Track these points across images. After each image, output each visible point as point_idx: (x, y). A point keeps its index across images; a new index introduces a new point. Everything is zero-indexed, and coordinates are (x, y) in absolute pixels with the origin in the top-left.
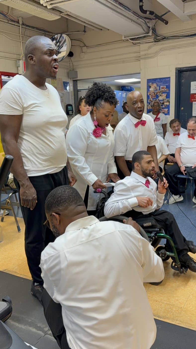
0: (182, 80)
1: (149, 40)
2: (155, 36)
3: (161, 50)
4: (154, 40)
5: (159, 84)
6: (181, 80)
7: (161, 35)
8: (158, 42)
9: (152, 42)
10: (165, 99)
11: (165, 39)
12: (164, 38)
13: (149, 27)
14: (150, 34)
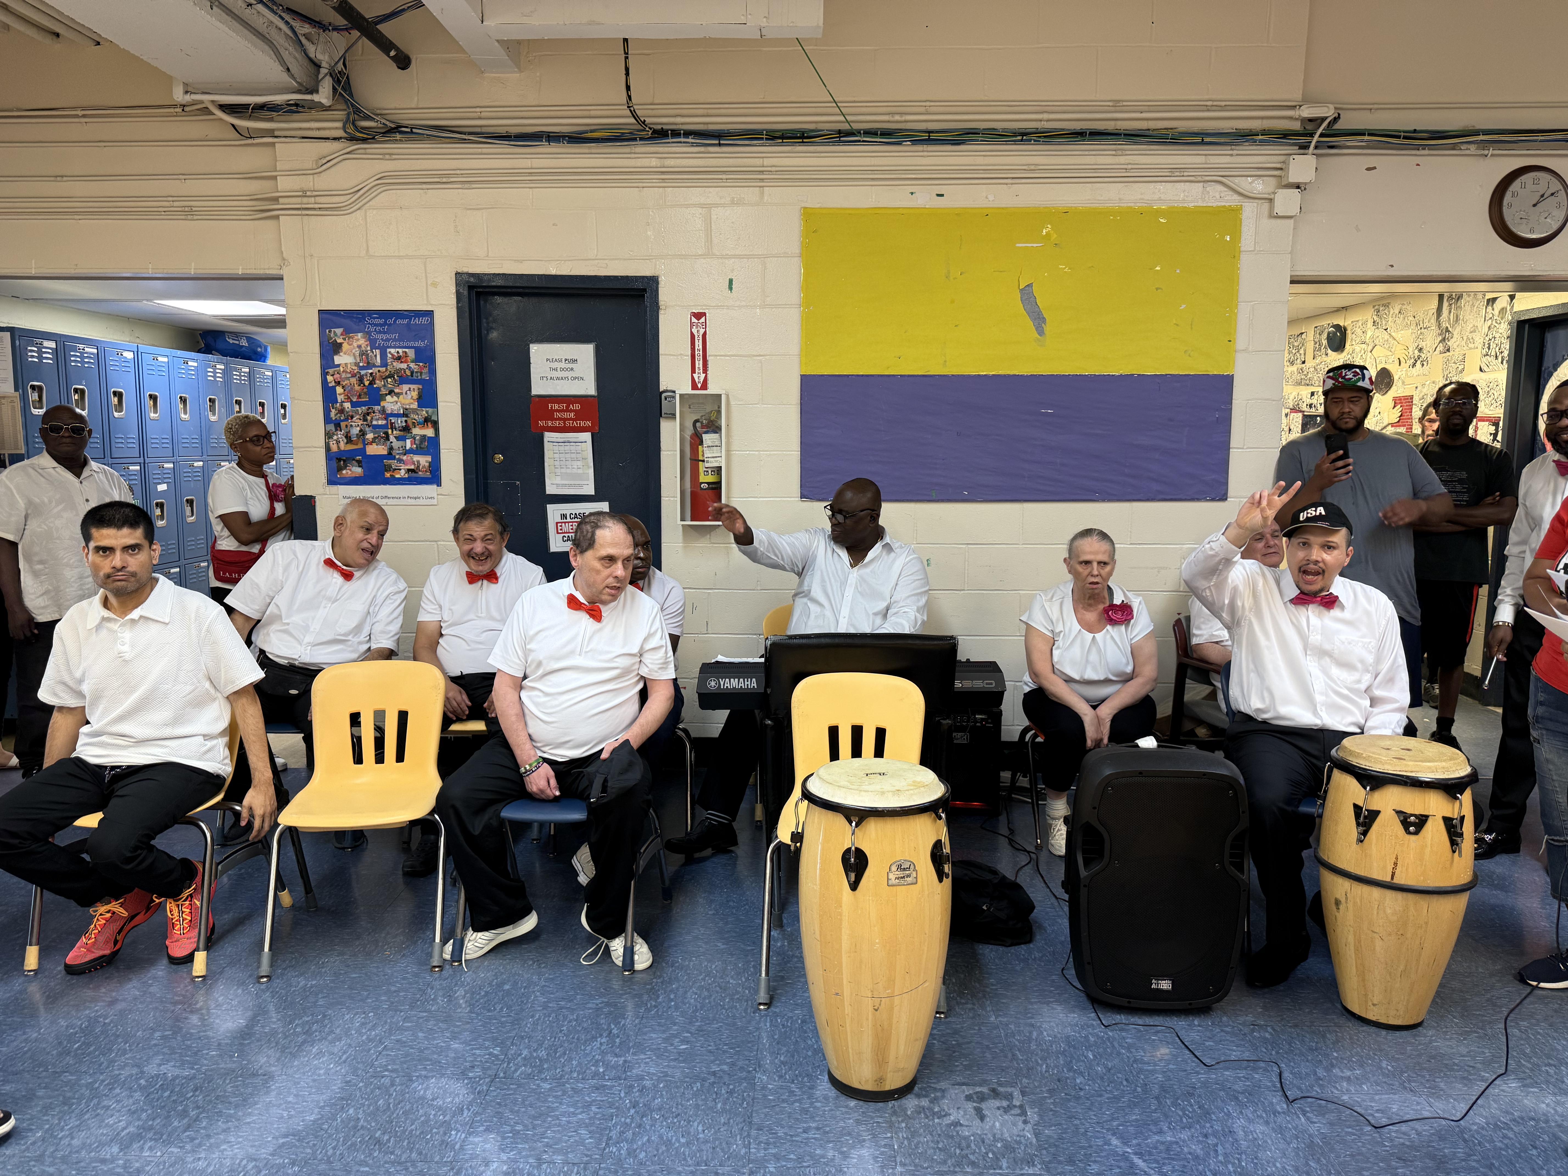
0: (489, 330)
1: (319, 129)
2: (348, 114)
3: (385, 181)
4: (345, 132)
5: (380, 336)
6: (484, 332)
7: (378, 112)
8: (364, 140)
9: (335, 139)
10: (414, 411)
11: (398, 136)
12: (391, 131)
13: (316, 65)
14: (324, 96)
